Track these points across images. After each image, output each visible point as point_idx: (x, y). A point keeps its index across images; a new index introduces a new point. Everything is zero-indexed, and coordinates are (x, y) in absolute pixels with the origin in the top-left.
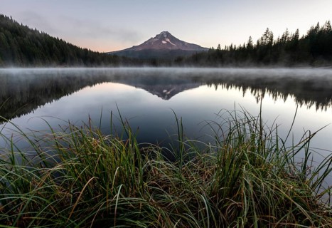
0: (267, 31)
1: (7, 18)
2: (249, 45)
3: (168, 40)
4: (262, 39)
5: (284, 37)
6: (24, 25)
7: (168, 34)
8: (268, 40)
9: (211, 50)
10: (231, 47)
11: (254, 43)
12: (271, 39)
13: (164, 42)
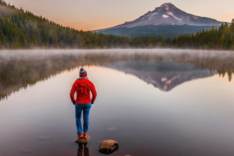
3: (171, 14)
7: (171, 6)
13: (165, 16)
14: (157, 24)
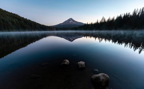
0: (103, 17)
1: (16, 15)
2: (97, 22)
3: (72, 21)
4: (102, 20)
5: (109, 20)
6: (22, 17)
7: (71, 19)
8: (103, 21)
9: (85, 24)
10: (92, 23)
11: (99, 22)
12: (105, 20)
13: (70, 22)
14: (68, 24)
